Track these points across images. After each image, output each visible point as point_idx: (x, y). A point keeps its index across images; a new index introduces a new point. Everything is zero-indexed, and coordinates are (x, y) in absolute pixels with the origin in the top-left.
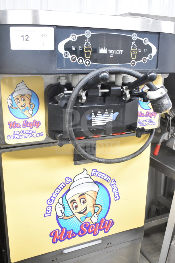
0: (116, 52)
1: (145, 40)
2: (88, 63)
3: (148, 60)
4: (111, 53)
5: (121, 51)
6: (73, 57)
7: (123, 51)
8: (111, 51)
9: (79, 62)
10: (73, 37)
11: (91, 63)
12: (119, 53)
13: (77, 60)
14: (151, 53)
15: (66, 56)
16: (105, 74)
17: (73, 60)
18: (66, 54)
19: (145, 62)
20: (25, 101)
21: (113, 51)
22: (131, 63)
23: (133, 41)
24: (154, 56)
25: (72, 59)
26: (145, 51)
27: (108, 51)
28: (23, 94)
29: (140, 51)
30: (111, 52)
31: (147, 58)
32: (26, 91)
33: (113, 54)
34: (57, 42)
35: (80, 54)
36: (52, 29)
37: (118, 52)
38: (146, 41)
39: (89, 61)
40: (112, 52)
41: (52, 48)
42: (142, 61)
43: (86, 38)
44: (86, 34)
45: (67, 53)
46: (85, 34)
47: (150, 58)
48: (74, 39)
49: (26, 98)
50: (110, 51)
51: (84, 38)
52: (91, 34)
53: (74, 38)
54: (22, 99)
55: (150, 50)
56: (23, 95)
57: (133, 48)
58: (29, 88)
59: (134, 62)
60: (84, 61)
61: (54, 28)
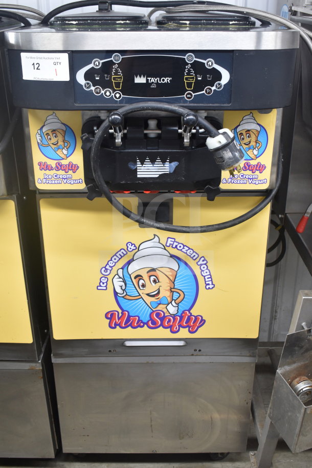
0: (160, 81)
1: (208, 62)
2: (118, 95)
3: (215, 90)
4: (153, 82)
5: (168, 79)
6: (96, 88)
7: (171, 78)
8: (153, 80)
9: (106, 95)
10: (97, 63)
11: (122, 96)
12: (166, 81)
13: (103, 92)
14: (220, 81)
15: (88, 88)
16: (116, 116)
17: (97, 93)
18: (87, 85)
19: (209, 93)
20: (57, 138)
21: (156, 80)
22: (185, 96)
23: (188, 64)
24: (224, 85)
25: (95, 91)
26: (209, 78)
27: (147, 80)
28: (54, 128)
29: (200, 79)
30: (152, 81)
31: (213, 88)
32: (59, 126)
33: (155, 83)
34: (73, 71)
35: (106, 84)
36: (66, 55)
37: (163, 80)
38: (210, 63)
39: (119, 94)
40: (154, 81)
41: (66, 78)
42: (204, 92)
43: (115, 64)
44: (114, 58)
45: (88, 84)
46: (112, 59)
47: (219, 88)
48: (97, 66)
49: (59, 134)
50: (151, 80)
51: (111, 63)
52: (121, 57)
53: (98, 64)
54: (54, 135)
55: (218, 76)
56: (54, 130)
57: (188, 74)
58: (63, 122)
59: (190, 95)
60: (112, 94)
61: (69, 54)
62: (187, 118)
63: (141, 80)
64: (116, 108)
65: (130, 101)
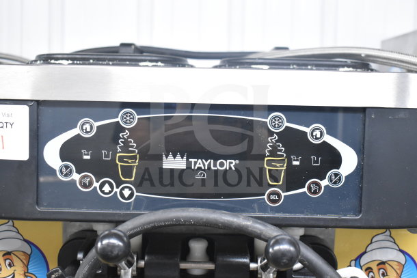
0: (215, 166)
1: (313, 131)
2: (127, 193)
3: (327, 187)
4: (199, 169)
5: (231, 163)
6: (84, 177)
7: (237, 161)
8: (200, 163)
9: (103, 192)
10: (87, 127)
11: (136, 194)
12: (226, 166)
13: (96, 185)
14: (338, 169)
15: (66, 175)
17: (85, 186)
18: (64, 170)
19: (315, 192)
20: (13, 268)
21: (206, 164)
22: (265, 197)
23: (271, 134)
24: (346, 177)
25: (80, 183)
26: (316, 162)
27: (189, 164)
28: (9, 249)
29: (297, 163)
30: (198, 165)
31: (324, 183)
32: (16, 245)
33: (204, 170)
34: (37, 141)
35: (102, 169)
36: (25, 110)
37: (222, 165)
38: (317, 133)
39: (130, 189)
40: (202, 166)
41: (22, 153)
42: (305, 190)
43: (123, 130)
44: (122, 118)
45: (67, 167)
46: (119, 119)
47: (335, 183)
48: (87, 132)
49: (16, 261)
50: (195, 163)
51: (118, 128)
52: (137, 117)
53: (88, 130)
54: (8, 262)
55: (334, 159)
56: (8, 253)
57: (273, 153)
58: (25, 238)
60: (115, 190)
61: (30, 107)
62: (276, 248)
63: (174, 163)
64: (121, 219)
65: (153, 206)
